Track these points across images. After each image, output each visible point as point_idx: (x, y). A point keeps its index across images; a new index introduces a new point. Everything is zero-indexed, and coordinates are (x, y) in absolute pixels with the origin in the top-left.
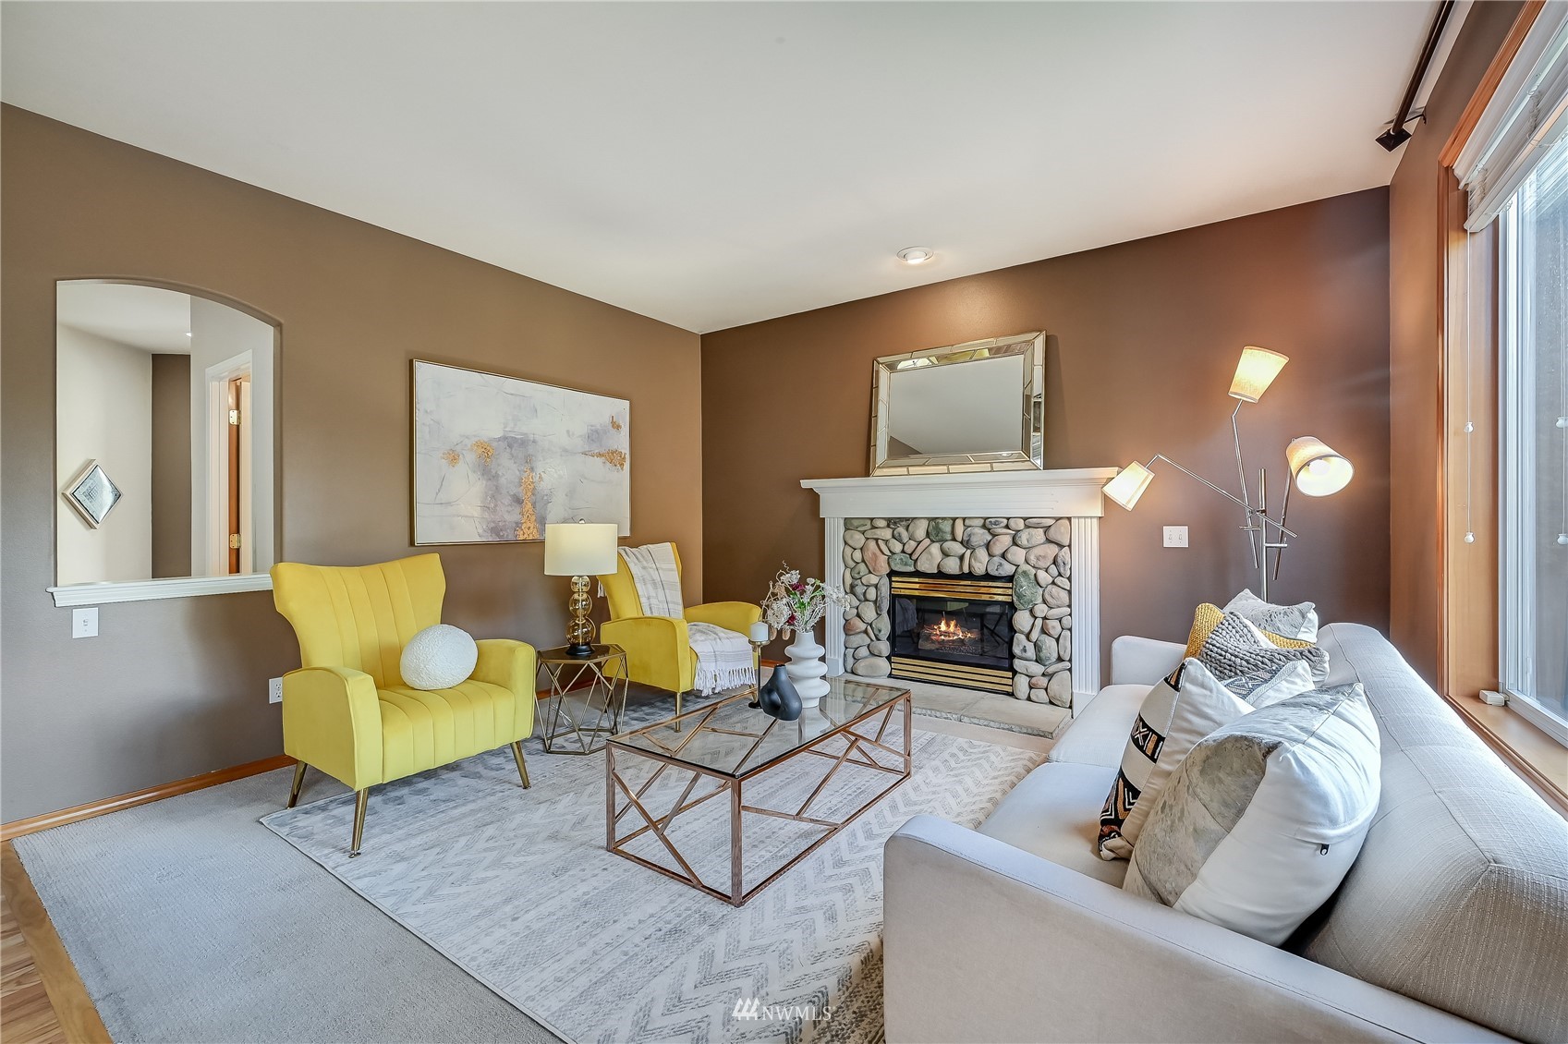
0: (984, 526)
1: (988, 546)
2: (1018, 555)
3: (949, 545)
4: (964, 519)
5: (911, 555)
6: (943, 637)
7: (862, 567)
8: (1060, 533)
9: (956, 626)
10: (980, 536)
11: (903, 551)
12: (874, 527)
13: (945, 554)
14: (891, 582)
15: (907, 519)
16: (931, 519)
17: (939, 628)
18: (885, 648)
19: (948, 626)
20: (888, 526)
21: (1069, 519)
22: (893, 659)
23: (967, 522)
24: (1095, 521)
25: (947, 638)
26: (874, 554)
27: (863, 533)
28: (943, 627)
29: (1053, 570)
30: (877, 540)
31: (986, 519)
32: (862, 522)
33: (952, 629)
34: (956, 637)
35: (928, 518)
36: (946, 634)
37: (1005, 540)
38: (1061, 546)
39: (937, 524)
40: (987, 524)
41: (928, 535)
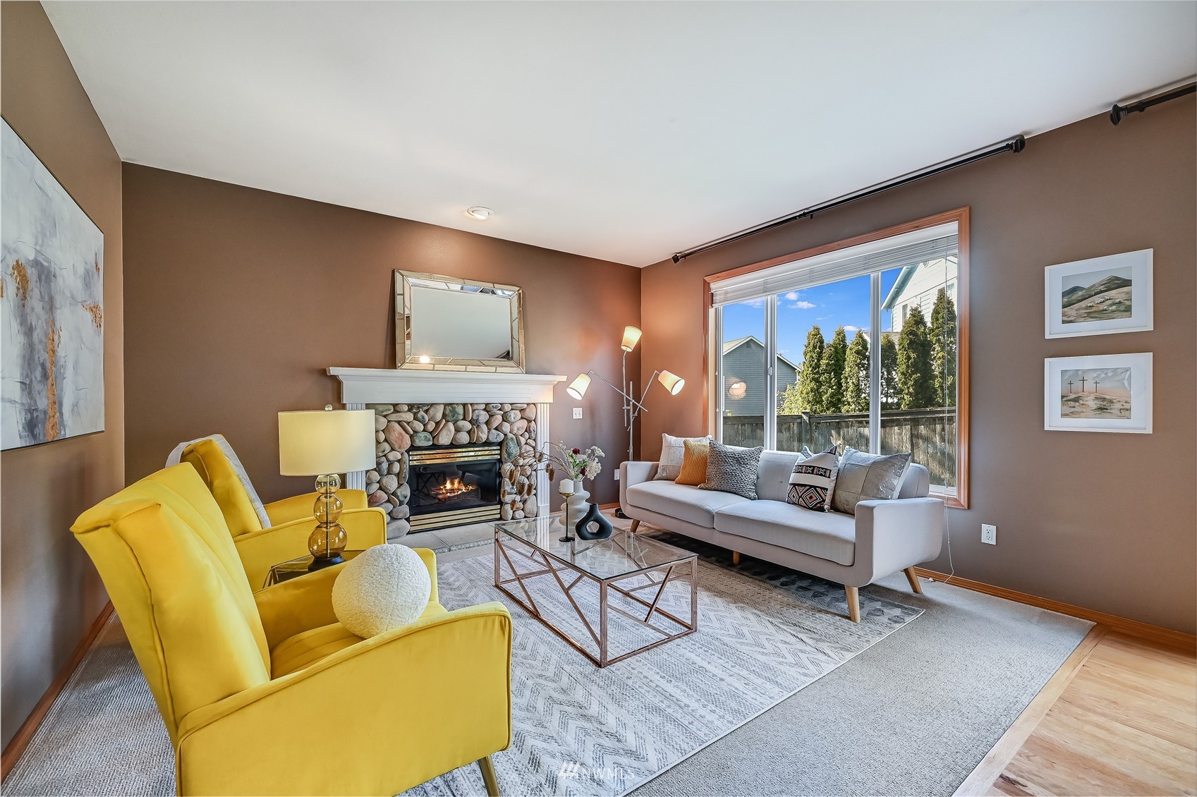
0: (485, 410)
1: (487, 423)
2: (506, 427)
3: (461, 423)
4: (471, 404)
5: (431, 433)
6: (449, 494)
7: (387, 447)
8: (530, 413)
9: (459, 483)
10: (484, 417)
11: (424, 430)
12: (396, 411)
13: (458, 430)
14: (409, 455)
15: (428, 405)
16: (446, 405)
17: (445, 487)
18: (405, 509)
19: (452, 483)
20: (410, 410)
21: (534, 404)
22: (411, 518)
23: (475, 407)
24: (548, 405)
25: (453, 495)
26: (401, 434)
27: (385, 416)
28: (448, 486)
29: (527, 435)
30: (399, 422)
31: (487, 404)
32: (387, 407)
33: (456, 485)
34: (460, 492)
35: (443, 404)
36: (452, 490)
37: (498, 419)
38: (529, 421)
39: (454, 408)
40: (487, 407)
41: (444, 416)
